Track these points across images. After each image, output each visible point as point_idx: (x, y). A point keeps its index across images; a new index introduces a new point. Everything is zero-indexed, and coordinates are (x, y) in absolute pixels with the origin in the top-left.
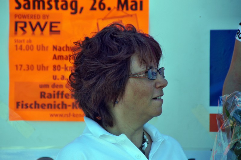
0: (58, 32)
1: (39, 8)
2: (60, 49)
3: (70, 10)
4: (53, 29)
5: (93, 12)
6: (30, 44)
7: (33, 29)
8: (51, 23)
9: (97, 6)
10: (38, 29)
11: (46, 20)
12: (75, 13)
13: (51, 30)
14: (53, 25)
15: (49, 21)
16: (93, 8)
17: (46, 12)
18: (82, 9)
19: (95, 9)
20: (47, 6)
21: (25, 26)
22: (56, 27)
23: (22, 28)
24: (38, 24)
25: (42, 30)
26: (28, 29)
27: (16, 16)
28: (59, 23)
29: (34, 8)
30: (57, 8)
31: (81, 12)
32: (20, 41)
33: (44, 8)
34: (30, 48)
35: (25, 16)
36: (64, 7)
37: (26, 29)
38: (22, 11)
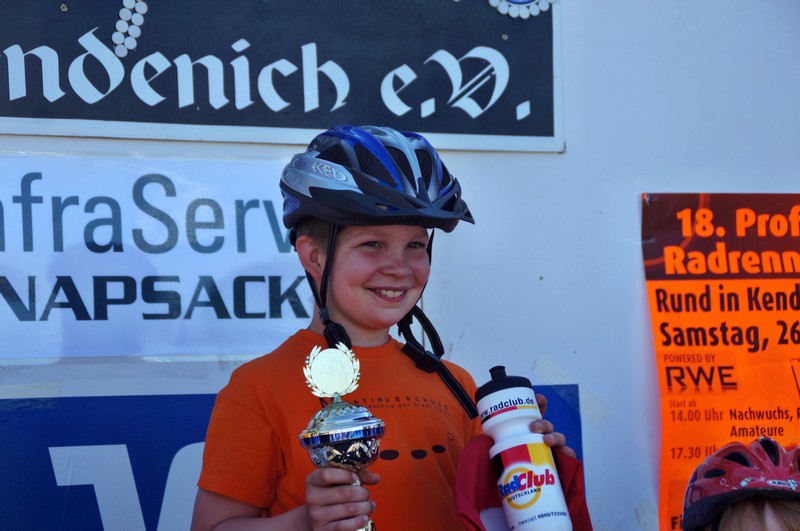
0: (733, 385)
1: (698, 344)
2: (742, 416)
3: (746, 345)
4: (726, 380)
5: (784, 346)
6: (694, 409)
7: (696, 382)
8: (720, 369)
9: (788, 336)
10: (702, 380)
11: (711, 364)
12: (755, 350)
13: (723, 383)
14: (724, 372)
15: (716, 364)
16: (782, 341)
17: (709, 349)
18: (766, 341)
19: (786, 342)
20: (709, 339)
21: (683, 376)
22: (729, 376)
23: (678, 379)
24: (701, 370)
25: (709, 381)
26: (687, 380)
27: (666, 357)
28: (731, 368)
29: (690, 344)
30: (726, 343)
31: (764, 348)
32: (679, 405)
33: (705, 343)
34: (694, 416)
35: (678, 358)
36: (737, 339)
37: (683, 380)
38: (673, 348)
